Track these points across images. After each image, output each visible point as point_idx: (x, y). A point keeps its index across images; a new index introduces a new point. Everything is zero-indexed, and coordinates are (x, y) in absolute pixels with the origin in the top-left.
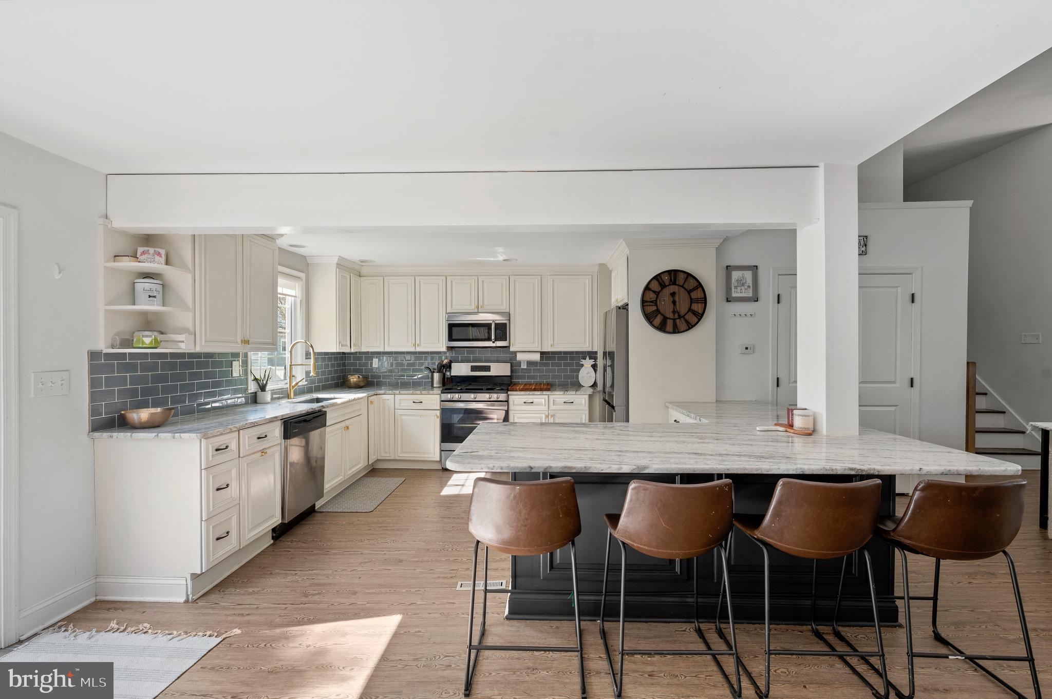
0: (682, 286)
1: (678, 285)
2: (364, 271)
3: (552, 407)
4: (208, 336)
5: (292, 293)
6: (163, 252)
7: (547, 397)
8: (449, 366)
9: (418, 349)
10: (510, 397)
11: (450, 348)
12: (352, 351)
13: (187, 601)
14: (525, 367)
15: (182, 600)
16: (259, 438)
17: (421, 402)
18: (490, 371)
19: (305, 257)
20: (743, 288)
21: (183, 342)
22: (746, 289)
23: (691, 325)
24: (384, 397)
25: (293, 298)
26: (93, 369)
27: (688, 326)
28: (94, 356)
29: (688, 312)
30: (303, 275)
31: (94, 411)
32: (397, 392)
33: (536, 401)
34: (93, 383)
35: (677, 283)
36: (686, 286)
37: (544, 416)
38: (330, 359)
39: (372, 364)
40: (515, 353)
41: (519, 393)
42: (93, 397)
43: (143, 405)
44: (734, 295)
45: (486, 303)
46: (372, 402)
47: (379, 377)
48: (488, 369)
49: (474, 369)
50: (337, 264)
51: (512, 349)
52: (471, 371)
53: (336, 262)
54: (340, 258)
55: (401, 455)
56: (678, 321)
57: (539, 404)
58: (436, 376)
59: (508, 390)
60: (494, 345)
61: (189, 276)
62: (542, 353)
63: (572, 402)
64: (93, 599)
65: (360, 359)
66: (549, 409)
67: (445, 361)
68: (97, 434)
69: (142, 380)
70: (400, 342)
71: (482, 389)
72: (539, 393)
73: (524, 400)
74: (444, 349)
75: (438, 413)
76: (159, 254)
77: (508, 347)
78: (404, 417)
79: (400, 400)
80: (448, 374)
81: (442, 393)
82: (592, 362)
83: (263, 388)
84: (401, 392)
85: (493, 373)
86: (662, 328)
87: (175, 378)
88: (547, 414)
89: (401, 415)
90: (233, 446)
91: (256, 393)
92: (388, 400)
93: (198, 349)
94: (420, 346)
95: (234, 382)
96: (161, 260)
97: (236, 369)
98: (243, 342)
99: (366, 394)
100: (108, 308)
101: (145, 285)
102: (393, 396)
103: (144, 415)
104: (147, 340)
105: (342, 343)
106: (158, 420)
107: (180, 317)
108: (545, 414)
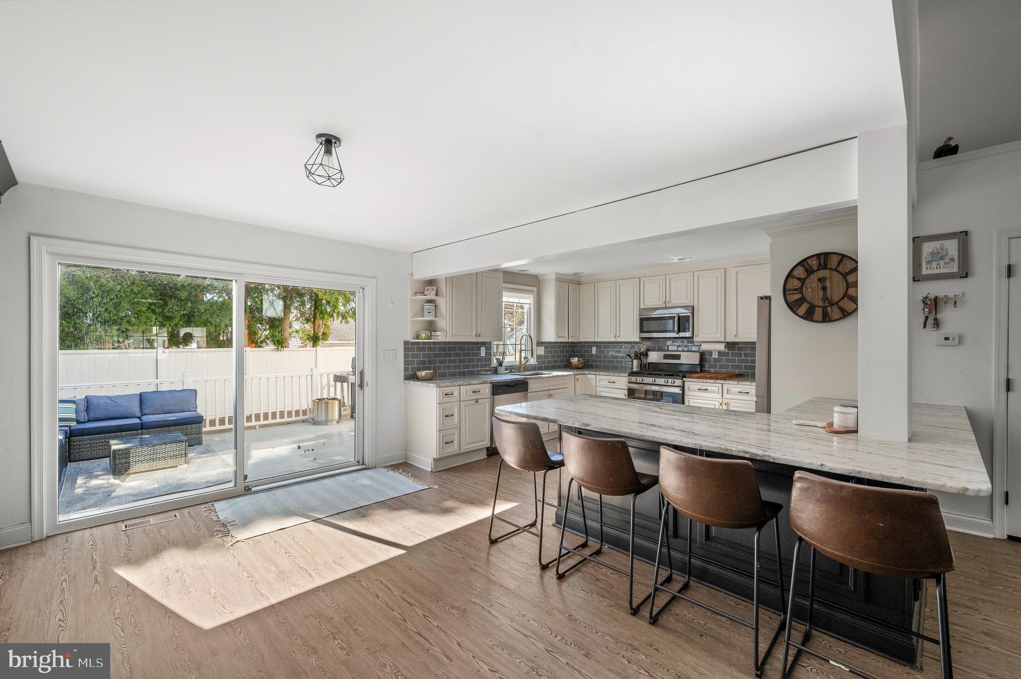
0: (836, 270)
1: (830, 269)
2: (582, 280)
3: (726, 396)
4: (454, 332)
5: (528, 301)
6: (435, 288)
7: (720, 385)
8: (645, 354)
9: (619, 340)
10: (686, 383)
11: (643, 339)
12: (570, 341)
13: (431, 471)
14: (717, 357)
15: (430, 470)
16: (473, 392)
17: (614, 382)
18: (680, 359)
19: (537, 274)
20: (942, 262)
21: (440, 336)
22: (946, 264)
23: (847, 312)
24: (589, 376)
25: (528, 305)
26: (406, 349)
27: (843, 314)
28: (406, 343)
29: (843, 298)
30: (535, 289)
31: (406, 370)
32: (597, 373)
33: (710, 388)
34: (406, 356)
35: (828, 267)
36: (840, 269)
38: (552, 347)
39: (592, 350)
40: (700, 343)
41: (696, 380)
42: (406, 363)
43: (424, 369)
44: (925, 272)
45: (672, 299)
46: (578, 379)
47: (596, 361)
48: (678, 357)
49: (666, 357)
50: (556, 278)
51: (696, 339)
52: (664, 359)
54: (557, 274)
56: (829, 309)
57: (713, 392)
59: (685, 377)
60: (678, 336)
61: (444, 300)
62: (728, 343)
63: (748, 393)
64: (404, 461)
65: (584, 347)
66: (722, 397)
67: (641, 350)
68: (407, 382)
69: (428, 356)
70: (605, 335)
71: (661, 375)
72: (712, 381)
73: (699, 387)
74: (638, 340)
75: (626, 392)
76: (433, 290)
77: (692, 337)
79: (600, 379)
80: (645, 360)
81: (629, 376)
83: (500, 365)
84: (600, 373)
85: (683, 361)
86: (809, 316)
88: (721, 402)
89: (600, 392)
90: (456, 394)
91: (497, 367)
92: (591, 378)
93: (448, 340)
94: (621, 336)
95: (481, 359)
96: (434, 293)
97: (483, 352)
98: (476, 336)
99: (573, 373)
100: (412, 319)
101: (427, 306)
102: (595, 376)
103: (423, 373)
104: (424, 335)
105: (560, 335)
106: (429, 377)
107: (442, 323)
108: (719, 402)
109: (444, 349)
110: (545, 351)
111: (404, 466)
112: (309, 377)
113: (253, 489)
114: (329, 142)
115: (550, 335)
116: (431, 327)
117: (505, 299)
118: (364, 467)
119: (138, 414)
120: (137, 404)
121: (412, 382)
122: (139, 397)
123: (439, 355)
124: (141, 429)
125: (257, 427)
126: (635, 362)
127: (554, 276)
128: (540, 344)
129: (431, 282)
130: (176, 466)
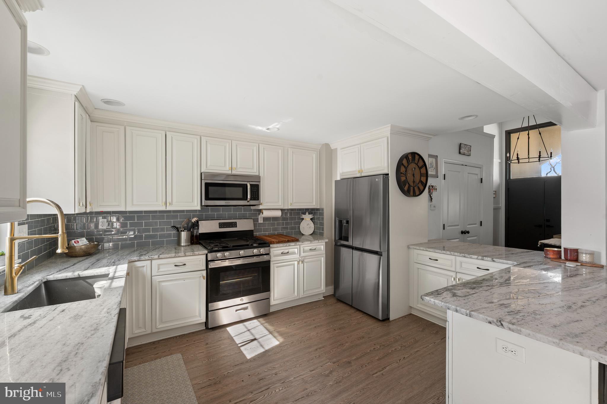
0: (417, 164)
3: (302, 254)
7: (298, 246)
8: (196, 225)
9: (169, 208)
10: (272, 250)
11: (206, 207)
14: (262, 222)
17: (185, 264)
18: (236, 227)
22: (433, 170)
23: (420, 192)
24: (139, 264)
29: (419, 183)
32: (156, 257)
33: (290, 250)
35: (415, 162)
36: (419, 164)
37: (296, 263)
39: (97, 225)
40: (260, 211)
41: (278, 245)
45: (239, 166)
46: (128, 273)
48: (234, 225)
49: (221, 225)
50: (76, 97)
51: (261, 207)
52: (219, 228)
53: (75, 93)
55: (161, 326)
56: (415, 188)
57: (294, 253)
58: (184, 235)
60: (248, 203)
62: (282, 210)
63: (315, 249)
66: (300, 256)
67: (194, 220)
73: (282, 251)
74: (199, 208)
75: (204, 273)
77: (257, 205)
78: (163, 284)
79: (159, 265)
80: (195, 231)
81: (208, 253)
82: (311, 216)
84: (161, 256)
85: (238, 229)
86: (408, 194)
88: (298, 261)
89: (159, 282)
92: (144, 266)
94: (172, 204)
102: (149, 262)
108: (297, 261)
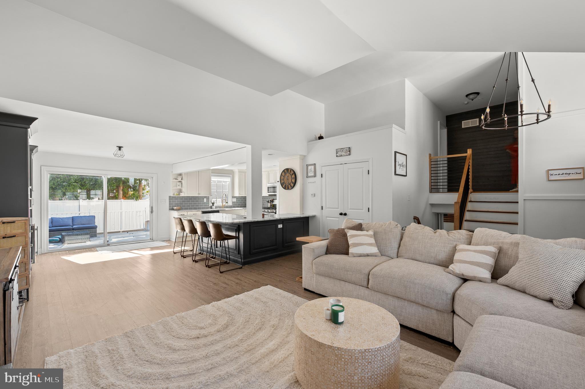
1: (289, 173)
5: (228, 180)
19: (232, 170)
20: (311, 172)
22: (312, 173)
25: (229, 182)
26: (170, 199)
28: (170, 197)
29: (291, 182)
30: (231, 175)
31: (170, 206)
34: (170, 202)
36: (291, 173)
38: (240, 198)
42: (170, 204)
43: (175, 206)
44: (309, 175)
46: (246, 211)
54: (239, 169)
61: (184, 181)
64: (169, 239)
68: (170, 211)
74: (268, 195)
76: (180, 177)
80: (272, 203)
83: (213, 205)
86: (285, 188)
87: (188, 201)
91: (211, 206)
93: (185, 196)
95: (205, 203)
96: (181, 178)
97: (205, 200)
98: (198, 194)
99: (242, 208)
100: (173, 188)
101: (178, 183)
103: (176, 208)
104: (175, 194)
105: (241, 194)
106: (178, 209)
107: (184, 190)
109: (187, 199)
110: (237, 200)
111: (169, 241)
112: (144, 212)
113: (110, 245)
114: (120, 148)
115: (237, 194)
116: (180, 191)
117: (212, 179)
118: (153, 240)
119: (72, 225)
120: (71, 221)
121: (172, 211)
122: (72, 218)
123: (185, 201)
124: (73, 230)
125: (121, 232)
126: (269, 204)
127: (237, 170)
128: (233, 197)
129: (180, 175)
130: (86, 242)
